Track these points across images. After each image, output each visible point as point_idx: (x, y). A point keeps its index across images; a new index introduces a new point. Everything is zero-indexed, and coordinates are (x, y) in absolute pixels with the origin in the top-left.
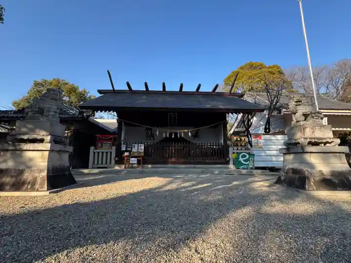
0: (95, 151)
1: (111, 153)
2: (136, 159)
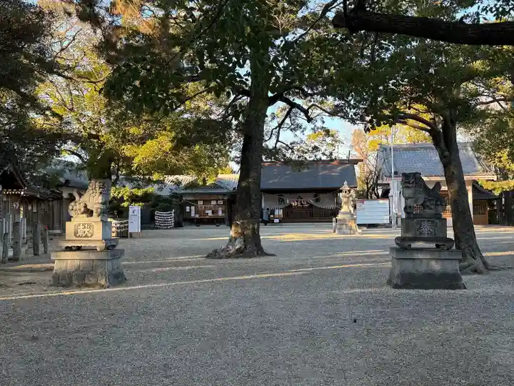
2: (278, 220)
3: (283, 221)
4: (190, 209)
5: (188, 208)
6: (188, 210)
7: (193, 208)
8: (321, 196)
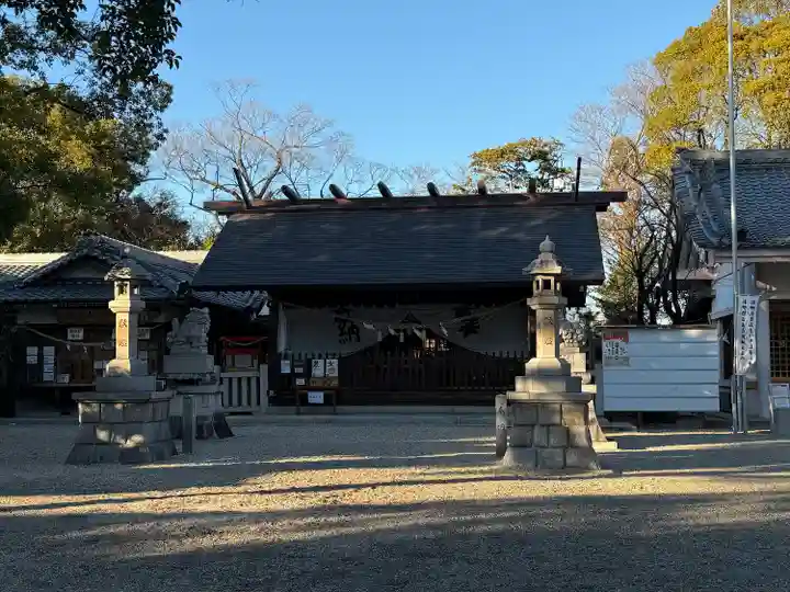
0: (223, 375)
1: (258, 379)
2: (322, 394)
3: (339, 397)
4: (40, 356)
5: (32, 351)
6: (32, 359)
7: (49, 351)
8: (481, 314)
